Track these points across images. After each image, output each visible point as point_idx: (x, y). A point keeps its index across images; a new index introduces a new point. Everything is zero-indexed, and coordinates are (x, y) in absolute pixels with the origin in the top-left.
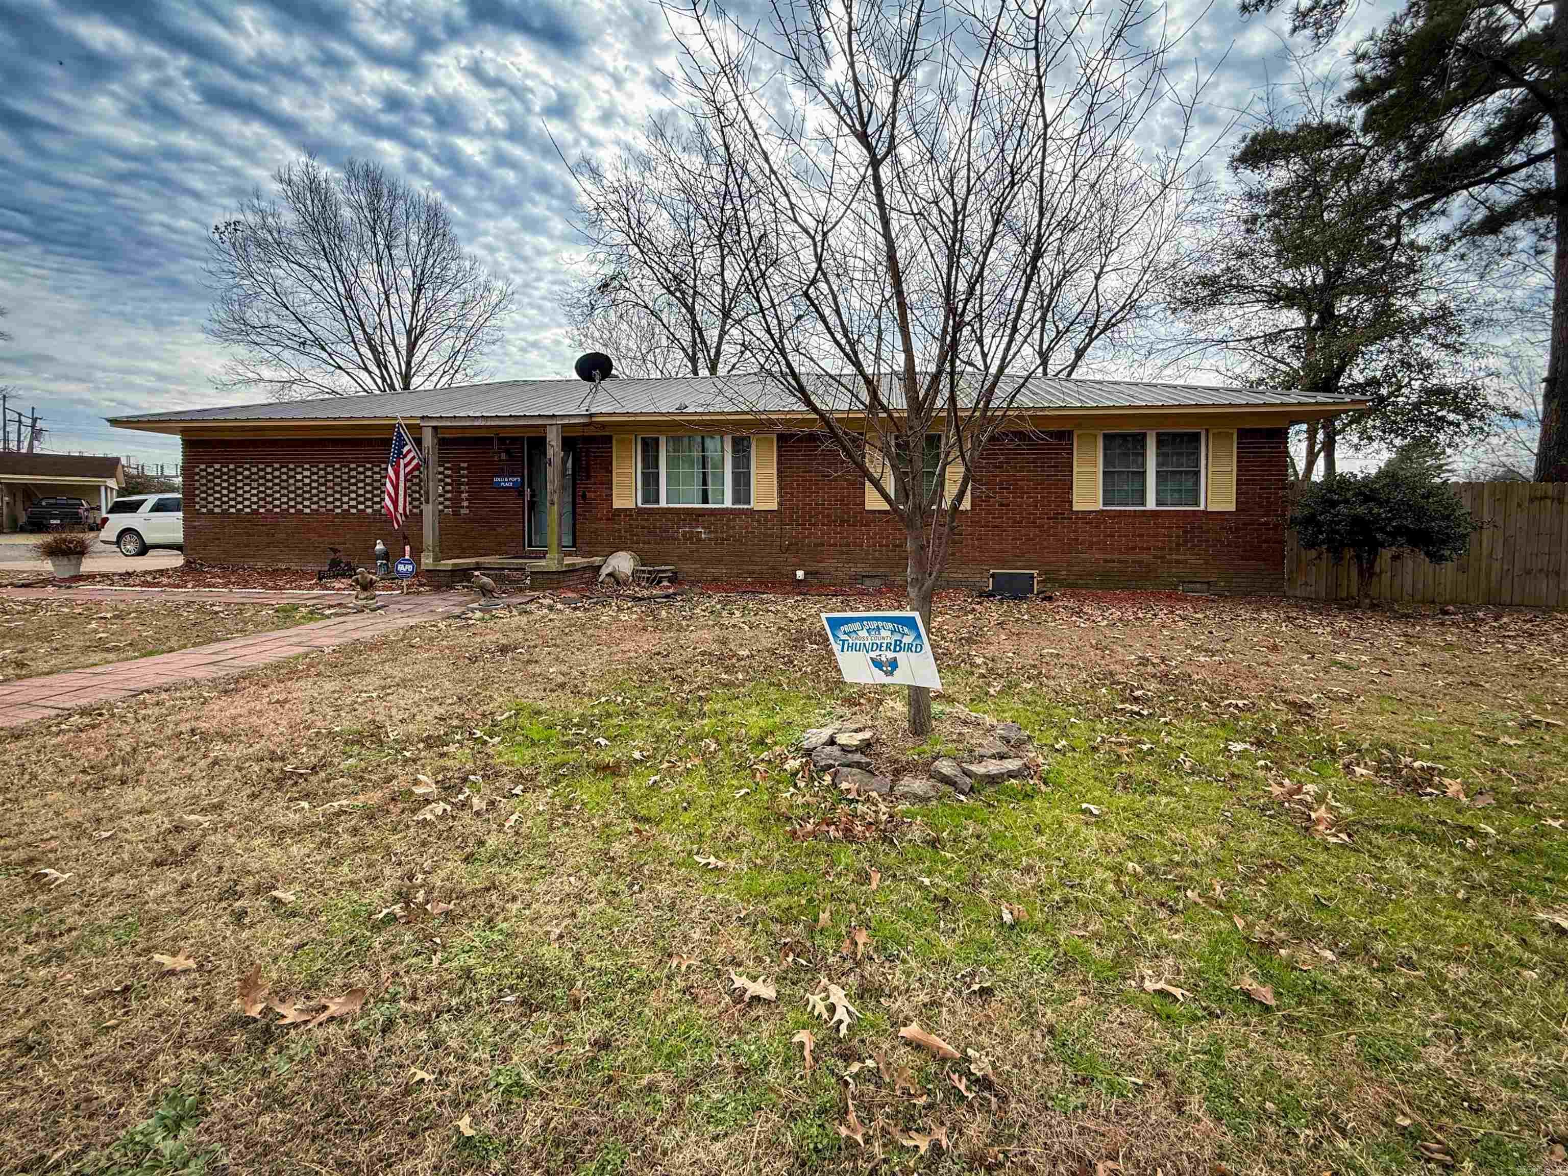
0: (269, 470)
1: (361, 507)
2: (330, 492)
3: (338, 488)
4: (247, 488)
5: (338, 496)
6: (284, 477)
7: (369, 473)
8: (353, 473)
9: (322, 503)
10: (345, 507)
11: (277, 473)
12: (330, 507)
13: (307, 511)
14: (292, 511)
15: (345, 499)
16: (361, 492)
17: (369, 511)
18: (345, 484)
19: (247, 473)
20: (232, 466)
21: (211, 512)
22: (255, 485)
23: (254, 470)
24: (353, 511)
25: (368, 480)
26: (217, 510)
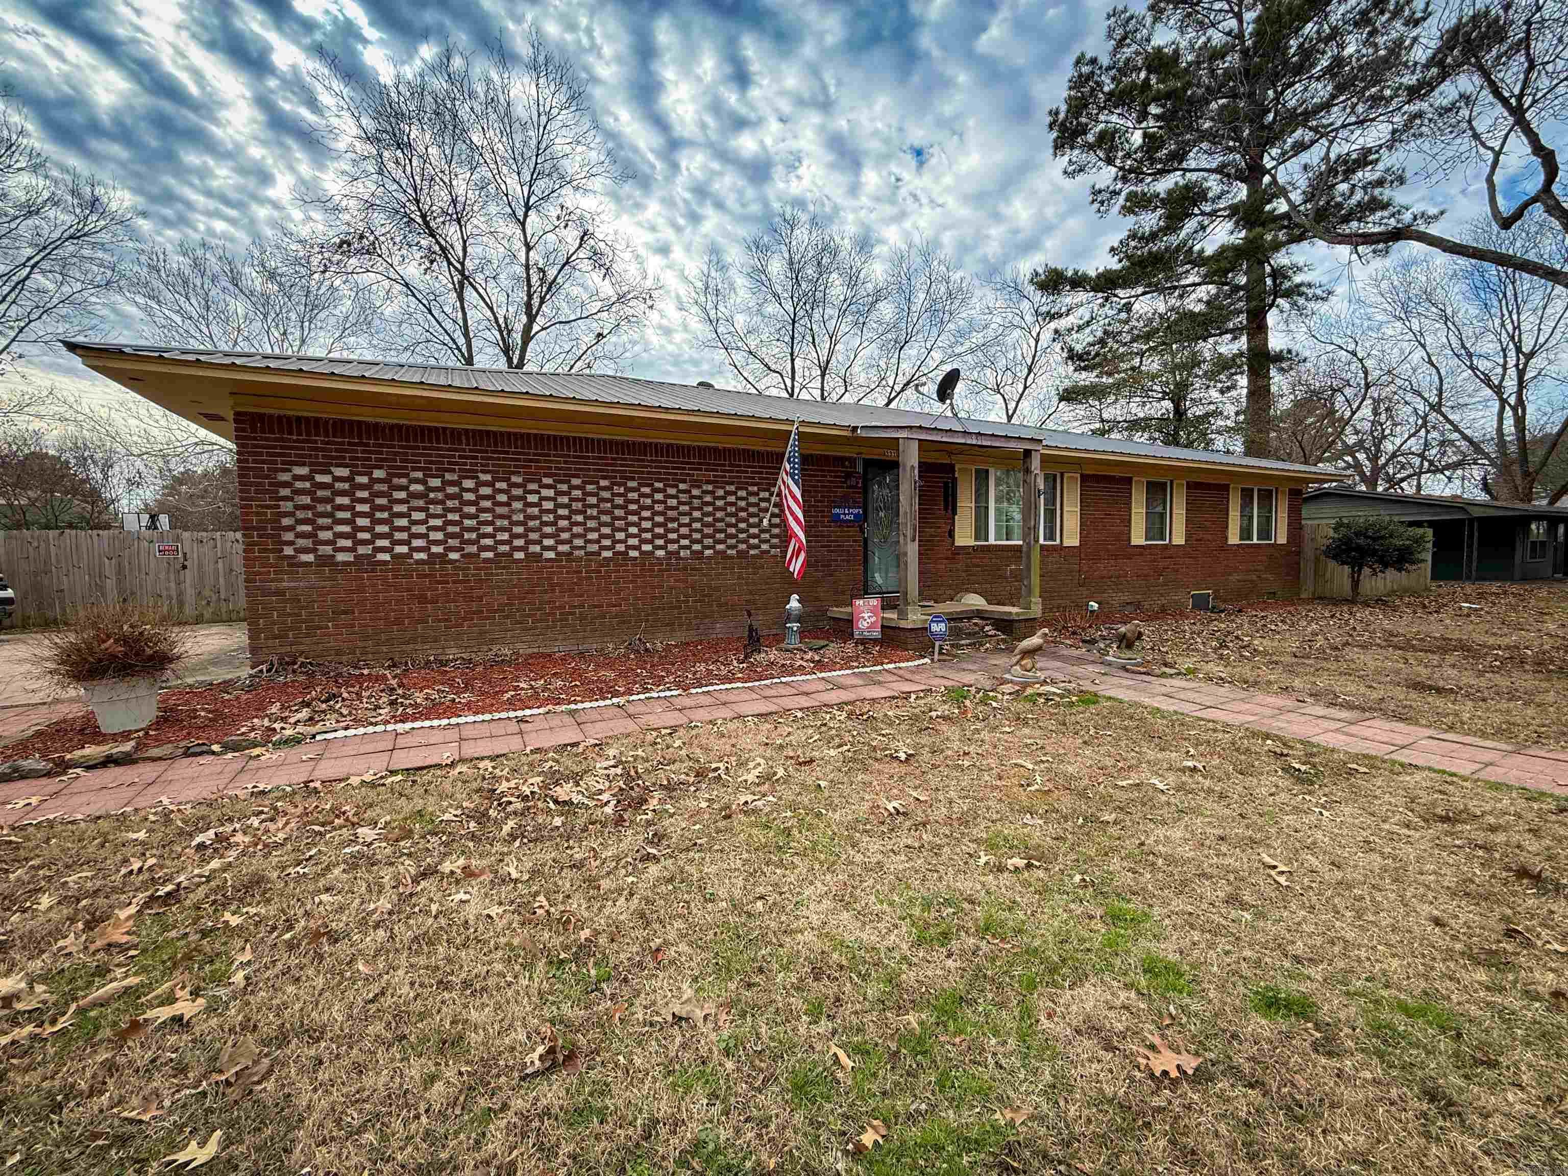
0: (469, 484)
1: (647, 548)
2: (591, 524)
3: (605, 518)
4: (418, 516)
5: (606, 530)
6: (503, 498)
7: (659, 496)
8: (633, 495)
9: (579, 542)
10: (620, 547)
11: (485, 491)
12: (594, 548)
13: (551, 555)
14: (519, 555)
15: (620, 536)
16: (647, 525)
17: (660, 553)
18: (619, 513)
19: (417, 488)
20: (378, 474)
21: (326, 561)
22: (437, 509)
23: (435, 482)
24: (634, 554)
25: (659, 508)
26: (341, 557)
